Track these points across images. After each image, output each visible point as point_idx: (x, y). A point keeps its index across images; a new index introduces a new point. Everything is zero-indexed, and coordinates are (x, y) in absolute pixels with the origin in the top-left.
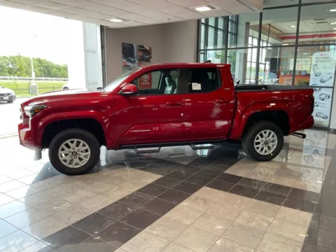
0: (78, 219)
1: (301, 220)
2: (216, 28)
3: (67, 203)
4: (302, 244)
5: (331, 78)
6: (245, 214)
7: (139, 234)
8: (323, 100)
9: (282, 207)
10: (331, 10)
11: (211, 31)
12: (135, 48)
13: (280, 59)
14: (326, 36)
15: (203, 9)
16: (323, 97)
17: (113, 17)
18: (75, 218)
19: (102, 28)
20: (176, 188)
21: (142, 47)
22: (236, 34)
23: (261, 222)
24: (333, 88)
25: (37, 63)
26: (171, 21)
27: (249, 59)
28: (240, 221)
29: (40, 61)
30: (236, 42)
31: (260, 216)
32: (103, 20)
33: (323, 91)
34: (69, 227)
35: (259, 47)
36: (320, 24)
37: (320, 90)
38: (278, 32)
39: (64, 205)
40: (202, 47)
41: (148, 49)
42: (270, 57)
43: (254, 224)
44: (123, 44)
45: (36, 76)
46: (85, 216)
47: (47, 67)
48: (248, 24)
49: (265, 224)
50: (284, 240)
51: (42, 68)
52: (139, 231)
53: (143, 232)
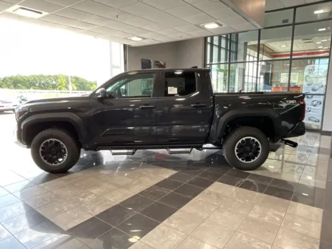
0: (102, 211)
1: (313, 215)
2: (220, 47)
3: (93, 195)
4: (319, 241)
5: (322, 86)
6: (257, 208)
7: (157, 227)
8: (315, 106)
9: (292, 202)
10: (320, 30)
11: (215, 50)
12: (152, 64)
13: (272, 74)
14: (313, 53)
15: (212, 26)
16: (315, 103)
17: (134, 35)
18: (99, 210)
19: (125, 46)
20: (190, 183)
21: (158, 62)
22: (236, 52)
23: (273, 216)
24: (325, 95)
25: (74, 80)
26: (183, 39)
27: (246, 74)
28: (253, 215)
29: (77, 79)
30: (236, 58)
31: (272, 210)
32: (126, 38)
33: (315, 98)
34: (94, 218)
35: (258, 61)
36: (307, 44)
37: (312, 97)
38: (271, 51)
39: (90, 197)
40: (208, 62)
41: (162, 64)
42: (264, 72)
43: (266, 218)
44: (142, 60)
45: (73, 90)
46: (108, 207)
47: (82, 83)
48: (246, 43)
49: (278, 219)
50: (299, 236)
51: (78, 84)
52: (158, 224)
53: (161, 224)
